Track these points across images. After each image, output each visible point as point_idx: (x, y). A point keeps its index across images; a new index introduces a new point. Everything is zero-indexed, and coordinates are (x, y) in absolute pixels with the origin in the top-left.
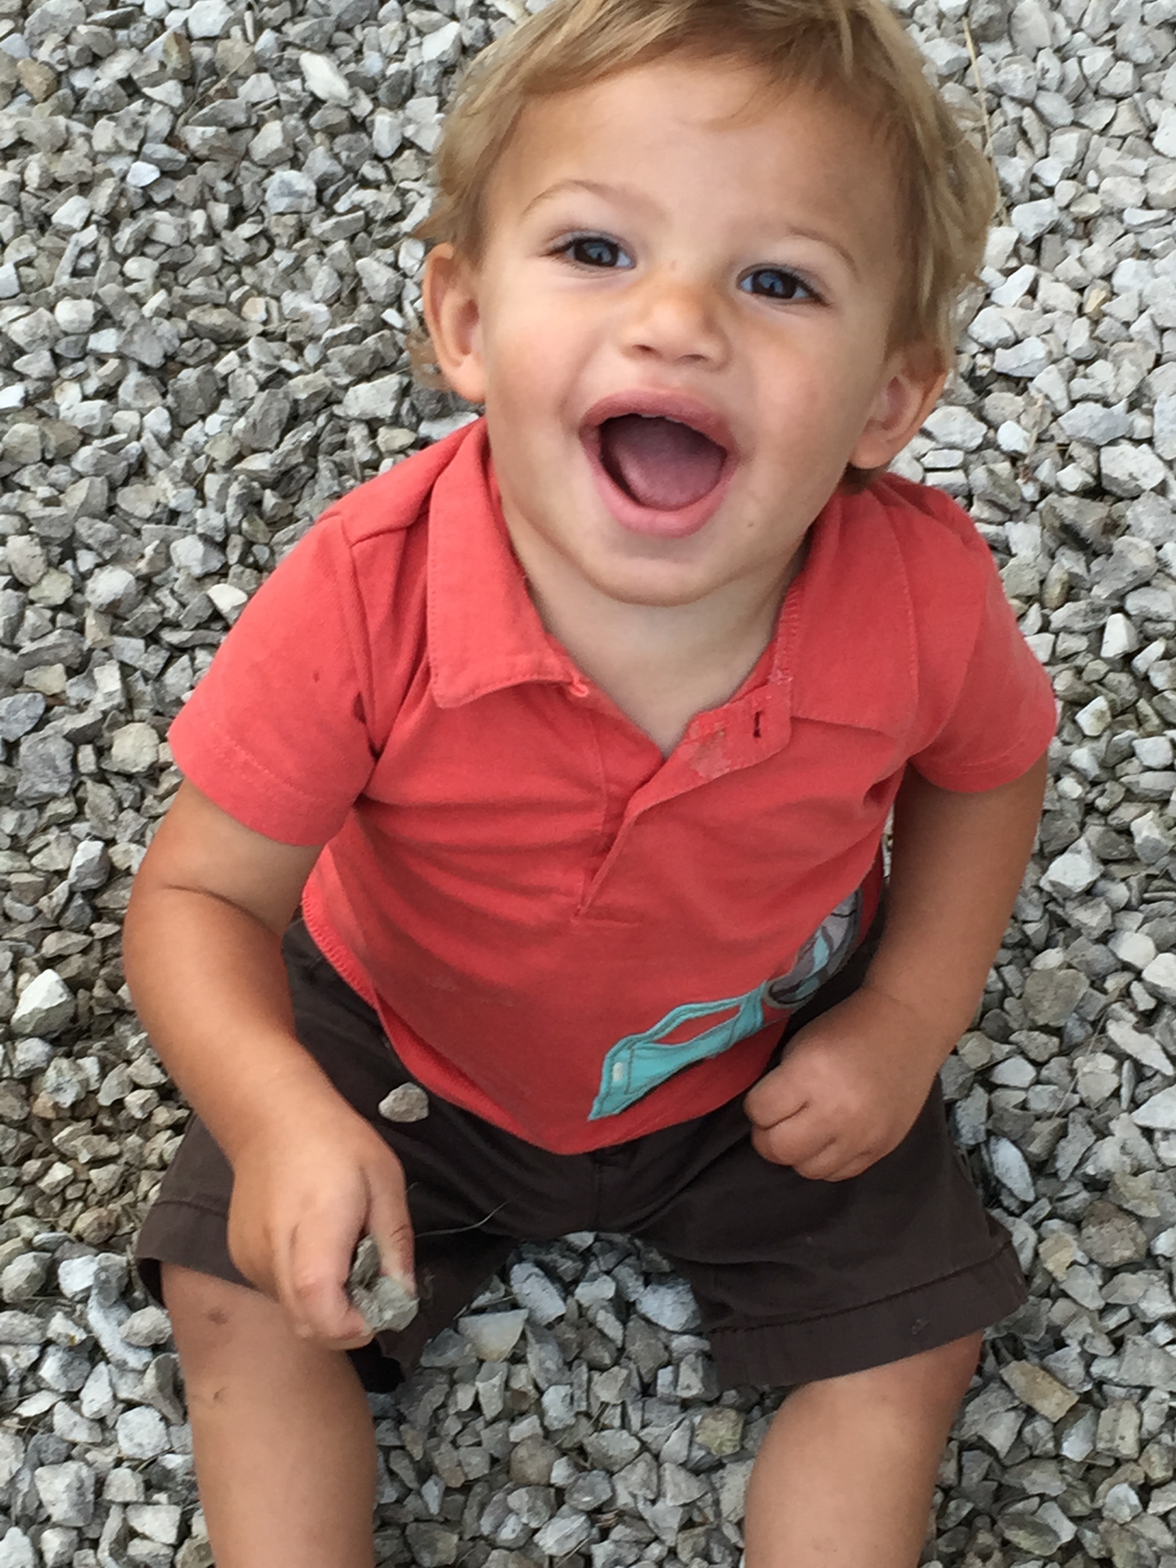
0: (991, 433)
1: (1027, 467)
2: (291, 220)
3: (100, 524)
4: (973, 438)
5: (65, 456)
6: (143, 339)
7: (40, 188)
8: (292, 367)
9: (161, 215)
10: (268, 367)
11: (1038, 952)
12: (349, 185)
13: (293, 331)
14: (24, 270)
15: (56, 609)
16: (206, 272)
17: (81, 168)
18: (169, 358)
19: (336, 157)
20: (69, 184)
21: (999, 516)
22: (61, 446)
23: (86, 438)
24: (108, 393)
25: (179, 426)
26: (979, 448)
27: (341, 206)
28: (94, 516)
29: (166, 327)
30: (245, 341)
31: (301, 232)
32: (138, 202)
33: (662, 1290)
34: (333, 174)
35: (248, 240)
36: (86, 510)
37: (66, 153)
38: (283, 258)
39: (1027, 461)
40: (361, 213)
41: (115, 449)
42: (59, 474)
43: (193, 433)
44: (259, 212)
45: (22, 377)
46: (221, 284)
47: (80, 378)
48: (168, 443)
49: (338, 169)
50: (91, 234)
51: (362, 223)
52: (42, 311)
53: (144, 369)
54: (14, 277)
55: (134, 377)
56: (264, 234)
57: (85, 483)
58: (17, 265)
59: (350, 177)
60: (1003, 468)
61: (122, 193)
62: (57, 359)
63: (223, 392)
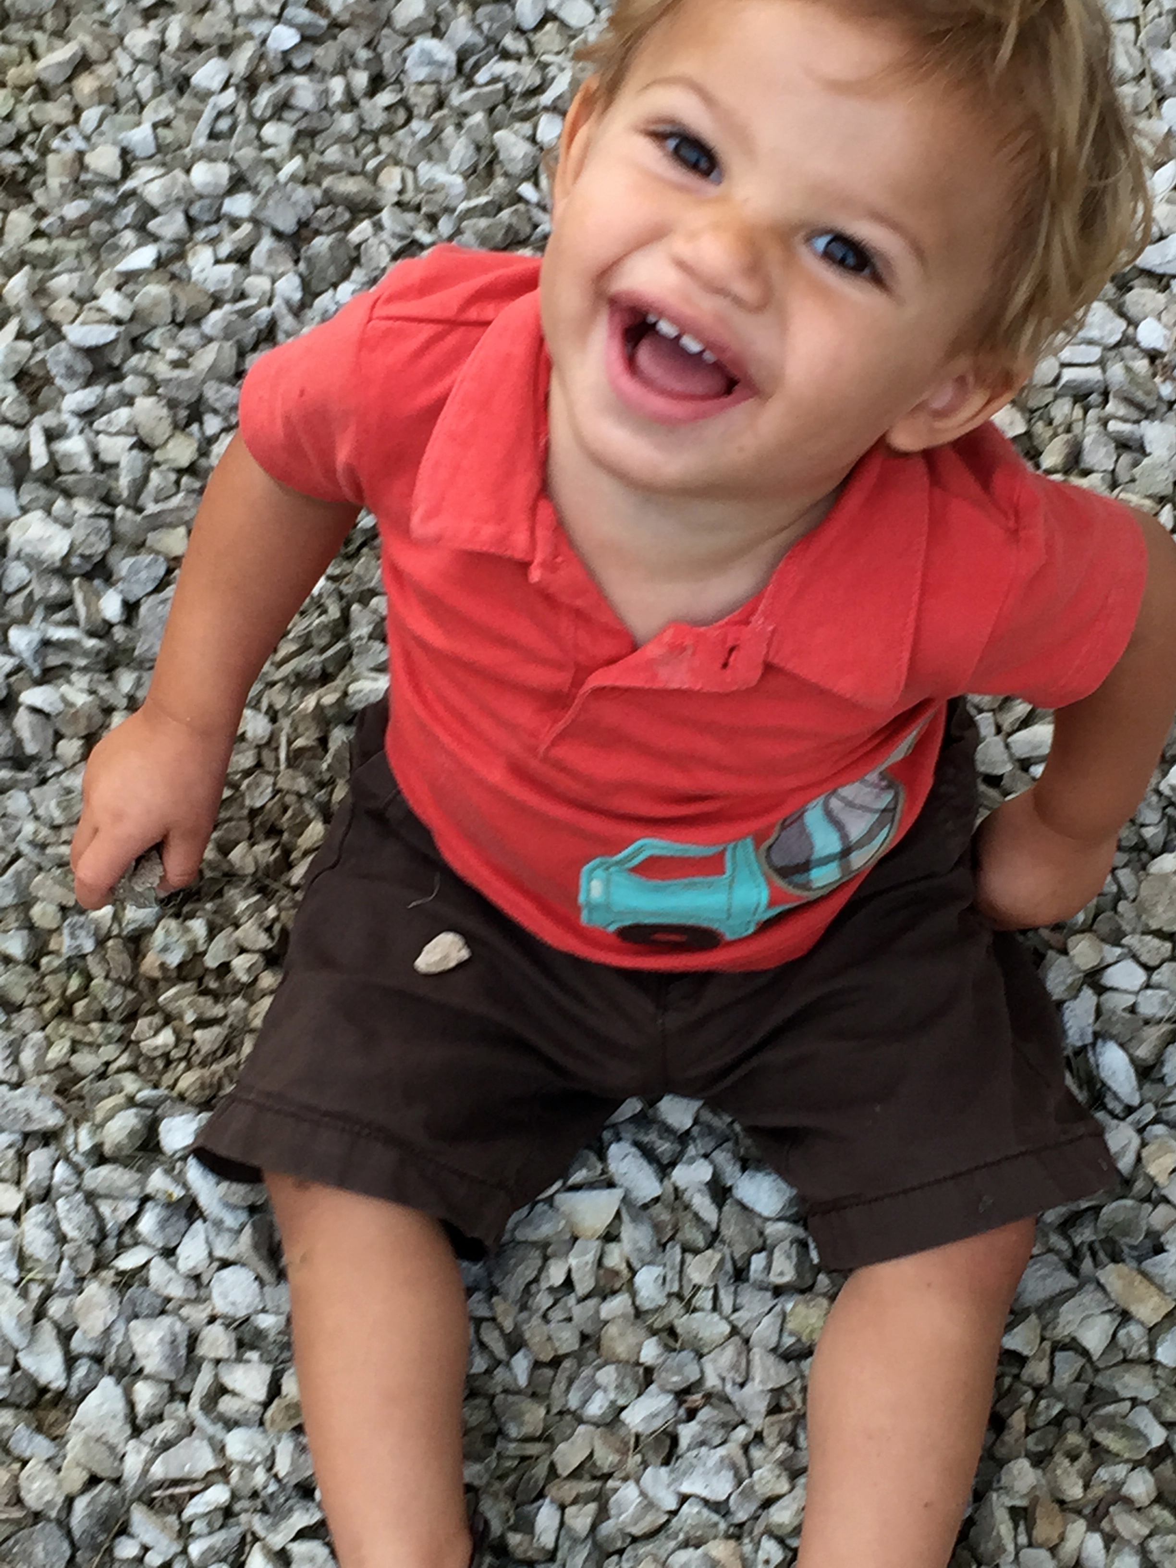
0: (1131, 330)
1: (1165, 366)
2: (430, 90)
3: (226, 389)
4: (1111, 333)
5: (195, 319)
6: (277, 203)
7: (180, 48)
8: (424, 237)
9: (301, 81)
10: (401, 237)
11: (1154, 856)
12: (488, 58)
13: (427, 202)
14: (160, 131)
15: (181, 472)
16: (344, 139)
17: (222, 30)
18: (303, 224)
19: (478, 27)
20: (208, 46)
21: (1135, 414)
22: (191, 310)
23: (217, 302)
24: (241, 257)
25: (310, 293)
26: (1118, 345)
27: (481, 77)
28: (222, 380)
29: (301, 193)
30: (379, 210)
31: (440, 102)
32: (278, 67)
33: (760, 1176)
34: (474, 45)
35: (388, 108)
36: (214, 373)
37: (208, 14)
38: (421, 128)
39: (1166, 359)
40: (500, 85)
41: (246, 314)
42: (189, 336)
43: (324, 301)
44: (398, 81)
45: (155, 238)
46: (357, 153)
47: (214, 241)
48: (299, 310)
49: (479, 40)
50: (229, 97)
51: (501, 96)
52: (178, 173)
53: (277, 234)
54: (151, 138)
55: (267, 243)
56: (403, 103)
57: (214, 346)
58: (155, 126)
59: (491, 48)
60: (1142, 365)
61: (262, 57)
62: (192, 223)
63: (355, 261)
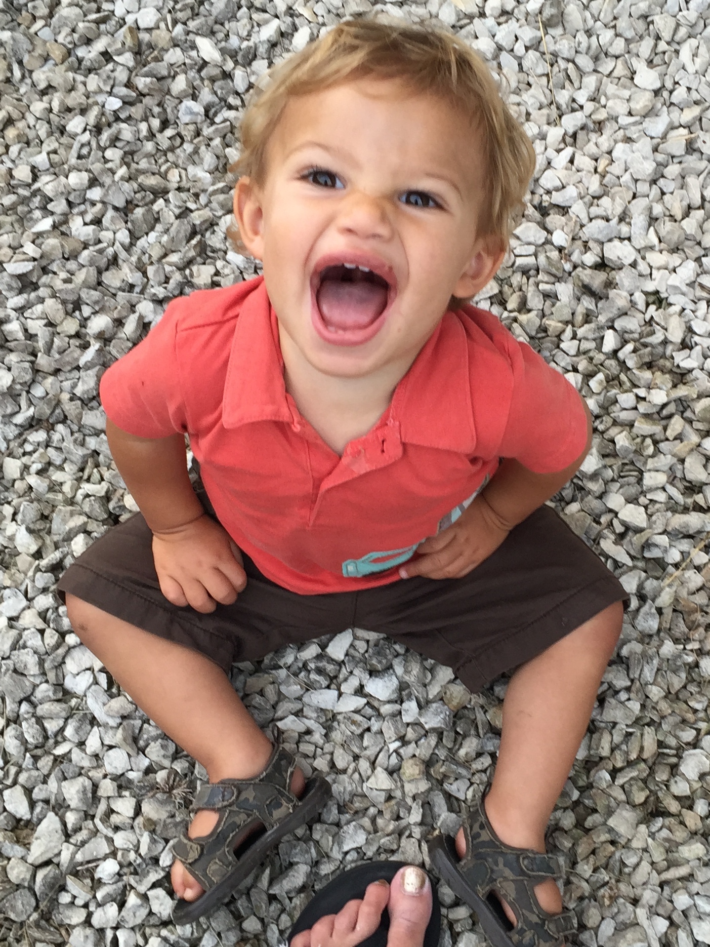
0: (549, 236)
1: (566, 254)
2: (192, 127)
3: (93, 292)
4: (540, 238)
5: (74, 256)
6: (114, 193)
7: (60, 112)
8: (192, 206)
9: (123, 126)
10: (180, 207)
11: (568, 503)
12: (222, 108)
13: (194, 186)
14: (52, 156)
15: (70, 337)
16: (148, 156)
17: (81, 101)
18: (128, 202)
19: (215, 93)
20: (75, 109)
21: (552, 279)
22: (71, 252)
23: (86, 246)
24: (97, 222)
25: (134, 237)
26: (544, 244)
27: (218, 119)
28: (90, 288)
29: (126, 187)
30: (168, 192)
31: (198, 133)
32: (111, 119)
33: (377, 679)
34: (214, 103)
35: (170, 138)
36: (86, 285)
37: (73, 92)
38: (188, 148)
39: (566, 251)
40: (228, 123)
41: (101, 252)
42: (72, 265)
43: (141, 243)
44: (176, 123)
45: (52, 213)
46: (156, 161)
47: (82, 214)
48: (128, 249)
49: (216, 100)
50: (86, 137)
51: (229, 128)
52: (62, 178)
53: (116, 209)
54: (47, 160)
55: (110, 213)
56: (179, 135)
57: (84, 270)
58: (48, 154)
59: (223, 103)
60: (555, 255)
61: (103, 114)
62: (70, 204)
63: (157, 220)
